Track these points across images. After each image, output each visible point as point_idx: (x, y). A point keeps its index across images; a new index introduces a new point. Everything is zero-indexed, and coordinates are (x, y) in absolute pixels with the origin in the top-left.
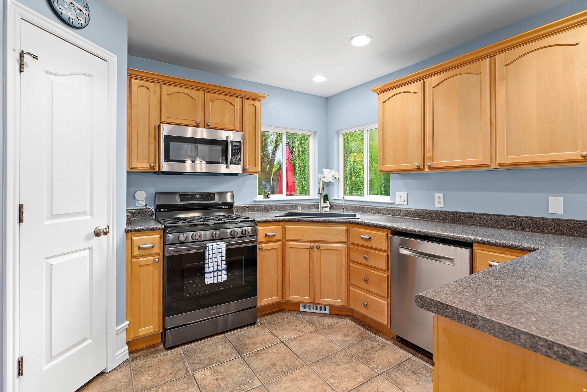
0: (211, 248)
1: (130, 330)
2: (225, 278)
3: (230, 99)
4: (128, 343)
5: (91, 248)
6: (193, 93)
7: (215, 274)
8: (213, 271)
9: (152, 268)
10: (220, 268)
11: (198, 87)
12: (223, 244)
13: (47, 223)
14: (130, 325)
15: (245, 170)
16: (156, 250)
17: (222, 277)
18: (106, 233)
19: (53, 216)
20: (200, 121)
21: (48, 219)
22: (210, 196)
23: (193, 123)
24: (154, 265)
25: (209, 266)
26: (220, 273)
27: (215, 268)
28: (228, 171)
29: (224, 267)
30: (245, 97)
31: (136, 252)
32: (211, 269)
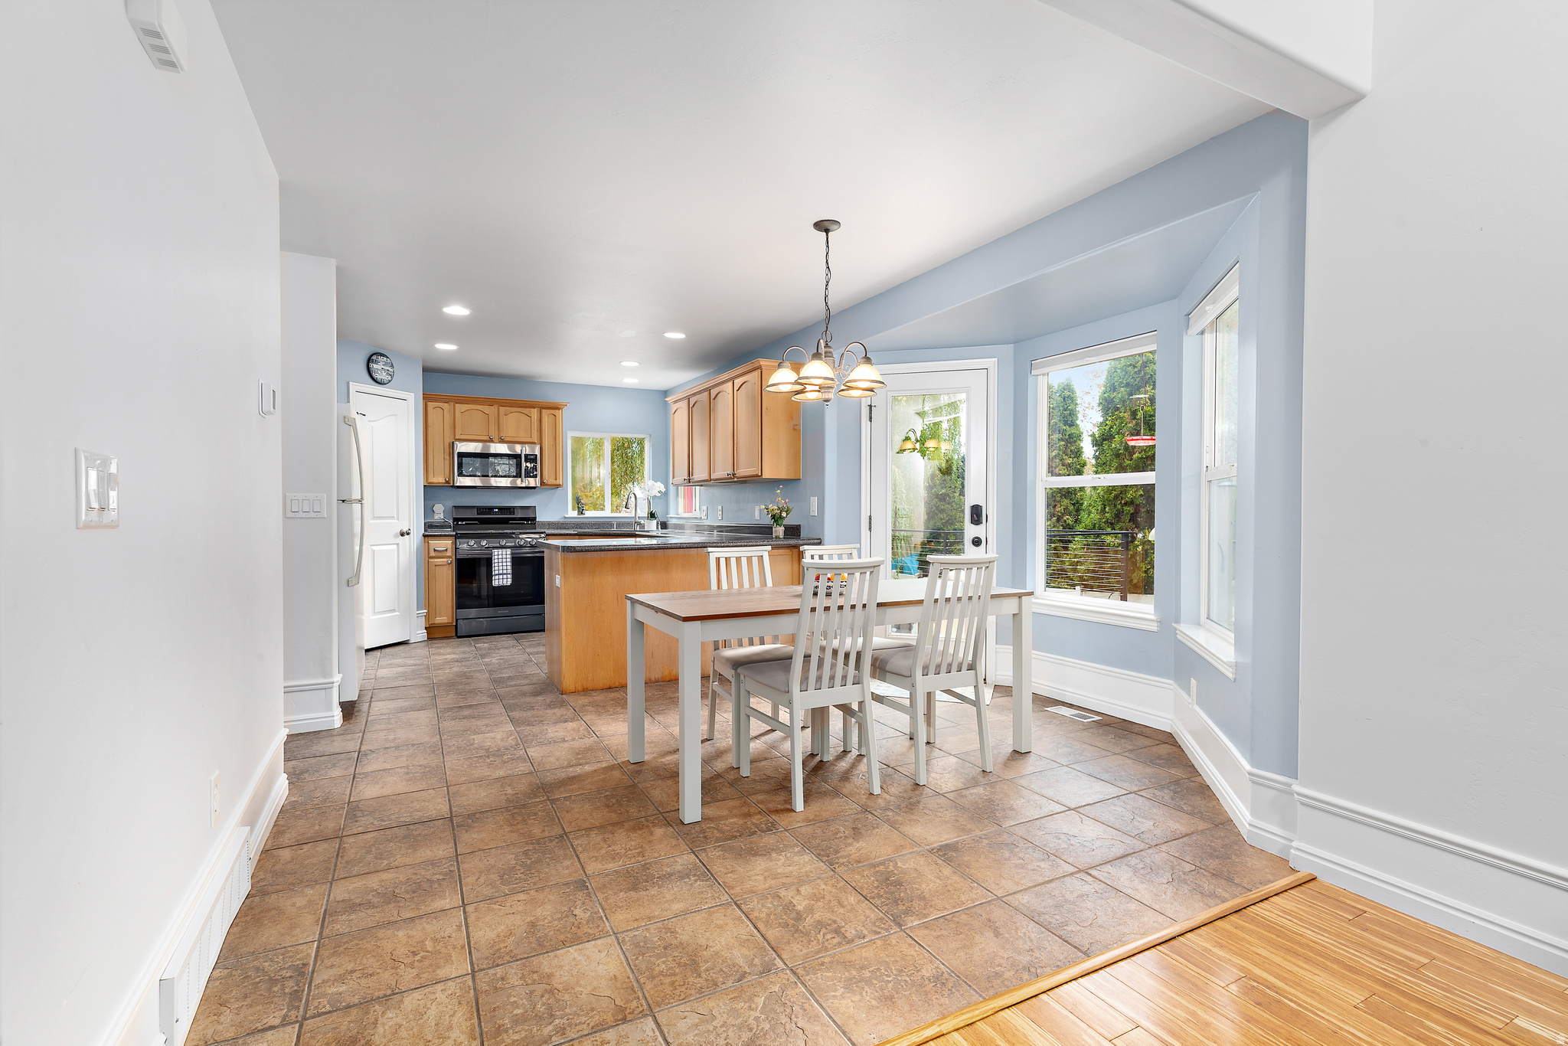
0: (496, 553)
1: (428, 617)
2: (509, 582)
3: (526, 411)
4: (426, 628)
5: (398, 544)
6: (486, 409)
7: (501, 577)
8: (499, 574)
9: (445, 568)
10: (505, 572)
11: (490, 402)
12: (509, 551)
13: (371, 522)
14: (428, 613)
15: (542, 483)
16: (449, 554)
17: (507, 581)
18: (408, 534)
19: (375, 518)
20: (494, 434)
21: (372, 519)
22: (510, 510)
23: (487, 438)
24: (448, 566)
25: (496, 570)
26: (505, 576)
27: (501, 572)
28: (524, 485)
29: (510, 571)
30: (543, 407)
31: (432, 554)
32: (497, 572)
